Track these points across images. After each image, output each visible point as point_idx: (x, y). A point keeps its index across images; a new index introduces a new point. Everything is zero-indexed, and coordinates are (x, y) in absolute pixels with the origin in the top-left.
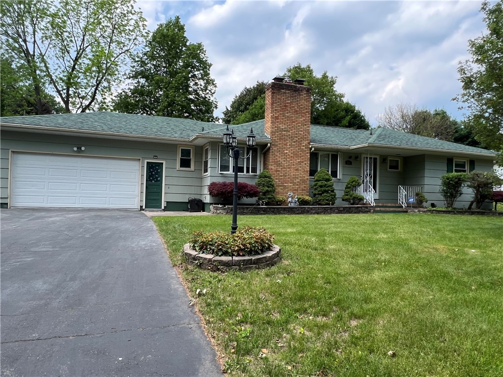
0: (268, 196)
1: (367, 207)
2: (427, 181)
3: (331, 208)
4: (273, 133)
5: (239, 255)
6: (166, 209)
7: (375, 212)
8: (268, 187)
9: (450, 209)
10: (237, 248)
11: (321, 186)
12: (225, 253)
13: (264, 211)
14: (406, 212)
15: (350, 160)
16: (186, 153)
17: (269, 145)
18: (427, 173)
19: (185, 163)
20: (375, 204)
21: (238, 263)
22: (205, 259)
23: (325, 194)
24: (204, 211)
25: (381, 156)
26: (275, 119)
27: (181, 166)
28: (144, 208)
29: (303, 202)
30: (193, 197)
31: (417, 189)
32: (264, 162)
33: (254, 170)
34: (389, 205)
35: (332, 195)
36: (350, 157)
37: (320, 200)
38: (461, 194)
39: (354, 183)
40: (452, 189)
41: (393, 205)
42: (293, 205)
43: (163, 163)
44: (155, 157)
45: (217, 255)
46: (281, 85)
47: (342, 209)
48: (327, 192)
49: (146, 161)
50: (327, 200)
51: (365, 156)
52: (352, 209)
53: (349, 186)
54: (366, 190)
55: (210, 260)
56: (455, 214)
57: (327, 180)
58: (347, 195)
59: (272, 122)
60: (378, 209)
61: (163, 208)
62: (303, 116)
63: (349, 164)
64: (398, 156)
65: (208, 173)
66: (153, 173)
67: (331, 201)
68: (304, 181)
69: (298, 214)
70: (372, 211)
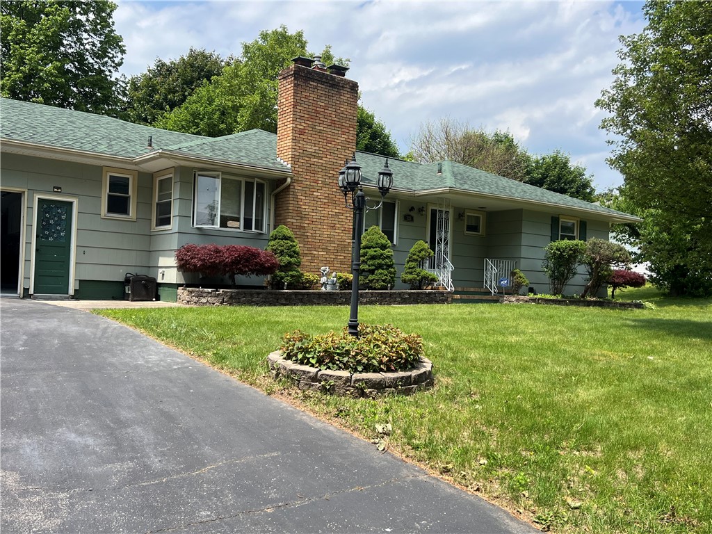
0: (291, 273)
1: (442, 294)
2: (524, 252)
3: (391, 295)
4: (295, 160)
5: (389, 370)
6: (77, 296)
7: (454, 301)
8: (291, 256)
9: (559, 297)
11: (373, 258)
13: (286, 300)
14: (496, 301)
15: (412, 213)
16: (119, 185)
17: (289, 180)
18: (525, 239)
19: (118, 205)
20: (453, 289)
21: (394, 384)
22: (340, 378)
23: (380, 271)
24: (158, 299)
25: (455, 209)
26: (298, 134)
27: (110, 210)
28: (31, 291)
29: (346, 284)
30: (133, 271)
31: (511, 263)
32: (276, 210)
33: (259, 225)
34: (472, 290)
35: (391, 273)
36: (412, 209)
37: (371, 281)
38: (575, 274)
39: (423, 253)
40: (562, 265)
41: (477, 290)
42: (329, 289)
43: (71, 203)
44: (57, 189)
46: (311, 72)
47: (407, 296)
48: (380, 266)
49: (37, 197)
50: (383, 281)
51: (438, 208)
52: (421, 296)
53: (415, 257)
54: (438, 265)
55: (348, 380)
56: (567, 305)
57: (383, 247)
58: (411, 273)
59: (294, 139)
60: (458, 296)
61: (71, 292)
62: (343, 133)
63: (408, 221)
64: (481, 209)
65: (174, 225)
66: (52, 222)
67: (389, 282)
68: (344, 248)
69: (341, 304)
70: (450, 299)
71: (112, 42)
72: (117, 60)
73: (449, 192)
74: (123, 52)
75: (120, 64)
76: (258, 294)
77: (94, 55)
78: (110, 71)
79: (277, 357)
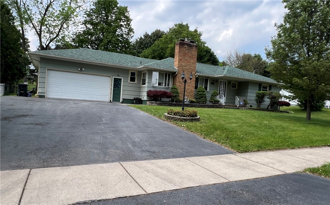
0: (176, 98)
1: (221, 106)
2: (249, 94)
3: (205, 105)
4: (179, 67)
5: (189, 117)
6: (122, 103)
7: (225, 108)
8: (176, 94)
9: (258, 108)
10: (188, 115)
11: (200, 95)
12: (184, 116)
14: (239, 109)
15: (214, 82)
16: (133, 74)
17: (177, 73)
18: (249, 91)
19: (133, 79)
20: (224, 104)
21: (189, 120)
22: (178, 118)
23: (202, 98)
24: (142, 104)
25: (228, 81)
26: (180, 60)
27: (131, 81)
28: (112, 101)
29: (192, 102)
30: (136, 97)
31: (244, 98)
32: (173, 81)
33: (168, 85)
34: (231, 105)
35: (205, 99)
36: (214, 81)
37: (199, 101)
38: (264, 101)
39: (216, 94)
40: (260, 99)
42: (187, 103)
43: (121, 79)
44: (118, 76)
45: (181, 117)
46: (184, 43)
47: (210, 106)
48: (202, 97)
49: (114, 77)
50: (203, 101)
51: (221, 81)
52: (214, 106)
53: (213, 95)
54: (221, 98)
56: (261, 110)
57: (204, 92)
58: (212, 99)
59: (179, 62)
60: (226, 107)
61: (121, 102)
62: (193, 60)
63: (213, 84)
64: (236, 81)
65: (146, 85)
66: (117, 84)
67: (205, 102)
68: (192, 92)
69: (190, 107)
70: (223, 107)
71: (131, 30)
72: (132, 36)
73: (224, 76)
74: (134, 33)
75: (133, 37)
76: (167, 103)
77: (126, 34)
78: (130, 39)
79: (166, 114)
